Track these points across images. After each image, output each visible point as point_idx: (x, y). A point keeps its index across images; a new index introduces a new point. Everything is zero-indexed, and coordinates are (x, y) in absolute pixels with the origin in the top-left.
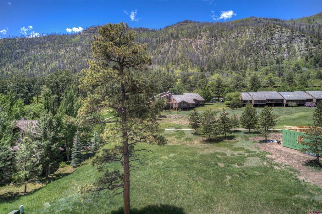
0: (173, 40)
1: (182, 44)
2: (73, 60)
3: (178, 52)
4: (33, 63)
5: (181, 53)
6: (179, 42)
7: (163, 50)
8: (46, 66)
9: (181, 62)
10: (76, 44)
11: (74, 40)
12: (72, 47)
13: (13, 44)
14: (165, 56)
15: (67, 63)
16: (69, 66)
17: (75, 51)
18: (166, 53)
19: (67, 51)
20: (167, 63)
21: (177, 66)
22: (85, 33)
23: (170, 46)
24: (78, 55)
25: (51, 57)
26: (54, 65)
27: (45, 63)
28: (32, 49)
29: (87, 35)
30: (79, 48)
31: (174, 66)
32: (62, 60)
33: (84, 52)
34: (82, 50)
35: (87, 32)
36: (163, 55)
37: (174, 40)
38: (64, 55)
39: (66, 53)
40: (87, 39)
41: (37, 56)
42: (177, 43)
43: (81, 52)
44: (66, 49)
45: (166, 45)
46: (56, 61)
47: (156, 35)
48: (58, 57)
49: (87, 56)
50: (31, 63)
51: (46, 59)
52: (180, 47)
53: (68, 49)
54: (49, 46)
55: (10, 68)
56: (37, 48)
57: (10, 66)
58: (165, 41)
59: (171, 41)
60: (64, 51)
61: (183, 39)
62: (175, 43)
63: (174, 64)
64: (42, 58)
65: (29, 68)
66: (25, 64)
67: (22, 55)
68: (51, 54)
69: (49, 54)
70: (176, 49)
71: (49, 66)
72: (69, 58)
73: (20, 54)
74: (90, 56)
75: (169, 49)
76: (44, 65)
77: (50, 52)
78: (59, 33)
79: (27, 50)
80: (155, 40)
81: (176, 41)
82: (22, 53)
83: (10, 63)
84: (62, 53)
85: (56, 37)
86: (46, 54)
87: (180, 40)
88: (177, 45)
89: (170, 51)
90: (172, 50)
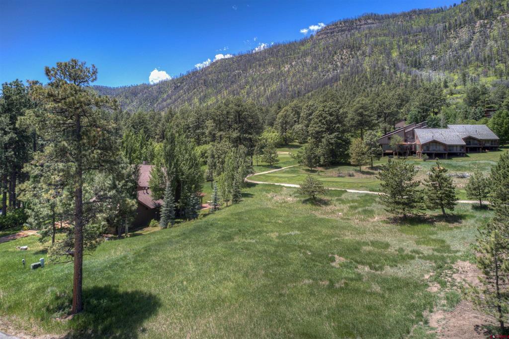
0: (479, 22)
1: (501, 26)
2: (300, 77)
3: (490, 43)
4: (250, 88)
5: (499, 42)
6: (494, 22)
7: (456, 42)
8: (265, 90)
9: (499, 61)
10: (305, 54)
11: (302, 48)
12: (299, 59)
13: (230, 65)
14: (460, 52)
15: (291, 82)
16: (293, 87)
17: (303, 64)
18: (465, 46)
19: (292, 66)
20: (466, 65)
21: (489, 69)
22: (319, 36)
23: (474, 33)
24: (306, 70)
25: (271, 77)
26: (275, 87)
27: (264, 85)
28: (251, 68)
29: (323, 39)
30: (308, 60)
31: (480, 69)
32: (285, 79)
33: (315, 64)
34: (312, 60)
35: (322, 34)
36: (456, 50)
37: (482, 21)
38: (289, 71)
39: (291, 69)
40: (321, 44)
41: (255, 77)
42: (488, 26)
43: (311, 65)
44: (291, 64)
45: (464, 33)
46: (277, 81)
47: (444, 18)
48: (280, 76)
49: (320, 70)
50: (248, 87)
51: (265, 80)
52: (496, 33)
53: (293, 63)
54: (270, 62)
55: (226, 95)
56: (256, 66)
57: (225, 93)
58: (462, 26)
59: (475, 23)
60: (289, 66)
61: (504, 17)
62: (483, 26)
63: (480, 67)
64: (261, 79)
65: (246, 93)
66: (241, 89)
67: (239, 77)
68: (272, 73)
69: (270, 72)
70: (488, 37)
71: (268, 89)
72: (294, 75)
73: (237, 77)
74: (324, 68)
75: (471, 40)
76: (263, 88)
77: (271, 69)
78: (283, 42)
79: (245, 70)
80: (440, 26)
81: (486, 22)
82: (239, 75)
83: (226, 89)
84: (285, 70)
85: (279, 48)
86: (265, 73)
87: (496, 18)
88: (489, 30)
89: (473, 42)
90: (478, 41)
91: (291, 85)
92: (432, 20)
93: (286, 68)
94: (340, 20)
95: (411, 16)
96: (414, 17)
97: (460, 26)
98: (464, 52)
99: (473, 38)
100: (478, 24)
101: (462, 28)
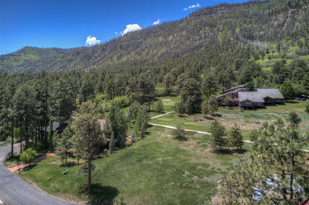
0: (290, 10)
1: (304, 13)
2: (178, 44)
3: (297, 24)
4: (148, 50)
5: (302, 24)
6: (300, 10)
7: (276, 23)
8: (157, 52)
9: (302, 36)
10: (182, 29)
11: (181, 25)
12: (178, 32)
13: (136, 36)
14: (278, 29)
15: (174, 47)
16: (174, 50)
17: (180, 36)
18: (281, 26)
19: (174, 37)
20: (281, 39)
21: (295, 42)
22: (191, 17)
23: (287, 17)
24: (183, 40)
25: (161, 44)
26: (163, 50)
27: (157, 49)
28: (148, 38)
29: (193, 19)
30: (184, 33)
31: (289, 41)
32: (169, 45)
33: (188, 36)
34: (187, 34)
35: (193, 16)
36: (275, 29)
37: (292, 10)
38: (172, 40)
39: (173, 39)
40: (192, 23)
41: (151, 43)
42: (296, 13)
43: (185, 36)
44: (173, 35)
45: (281, 17)
46: (165, 47)
47: (269, 6)
48: (166, 43)
49: (191, 40)
50: (147, 50)
51: (157, 46)
52: (300, 17)
53: (175, 35)
54: (161, 34)
55: (133, 55)
56: (152, 37)
57: (133, 53)
58: (280, 13)
59: (288, 11)
60: (172, 37)
61: (306, 7)
62: (293, 13)
63: (290, 39)
64: (155, 45)
65: (145, 54)
66: (143, 51)
67: (141, 44)
68: (162, 41)
69: (160, 41)
70: (295, 20)
71: (159, 52)
72: (175, 43)
73: (140, 43)
74: (193, 39)
76: (156, 51)
77: (161, 39)
78: (169, 21)
79: (145, 39)
80: (267, 12)
81: (295, 10)
82: (142, 42)
83: (133, 51)
84: (170, 39)
85: (166, 25)
86: (158, 41)
87: (301, 8)
88: (296, 15)
89: (286, 23)
90: (289, 22)
91: (173, 49)
92: (262, 8)
93: (171, 38)
94: (204, 7)
95: (249, 4)
96: (251, 5)
97: (279, 12)
98: (281, 29)
99: (286, 20)
100: (290, 12)
101: (280, 14)
